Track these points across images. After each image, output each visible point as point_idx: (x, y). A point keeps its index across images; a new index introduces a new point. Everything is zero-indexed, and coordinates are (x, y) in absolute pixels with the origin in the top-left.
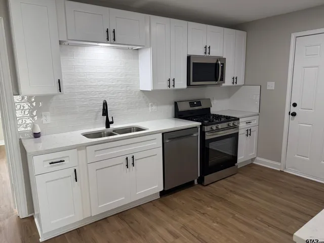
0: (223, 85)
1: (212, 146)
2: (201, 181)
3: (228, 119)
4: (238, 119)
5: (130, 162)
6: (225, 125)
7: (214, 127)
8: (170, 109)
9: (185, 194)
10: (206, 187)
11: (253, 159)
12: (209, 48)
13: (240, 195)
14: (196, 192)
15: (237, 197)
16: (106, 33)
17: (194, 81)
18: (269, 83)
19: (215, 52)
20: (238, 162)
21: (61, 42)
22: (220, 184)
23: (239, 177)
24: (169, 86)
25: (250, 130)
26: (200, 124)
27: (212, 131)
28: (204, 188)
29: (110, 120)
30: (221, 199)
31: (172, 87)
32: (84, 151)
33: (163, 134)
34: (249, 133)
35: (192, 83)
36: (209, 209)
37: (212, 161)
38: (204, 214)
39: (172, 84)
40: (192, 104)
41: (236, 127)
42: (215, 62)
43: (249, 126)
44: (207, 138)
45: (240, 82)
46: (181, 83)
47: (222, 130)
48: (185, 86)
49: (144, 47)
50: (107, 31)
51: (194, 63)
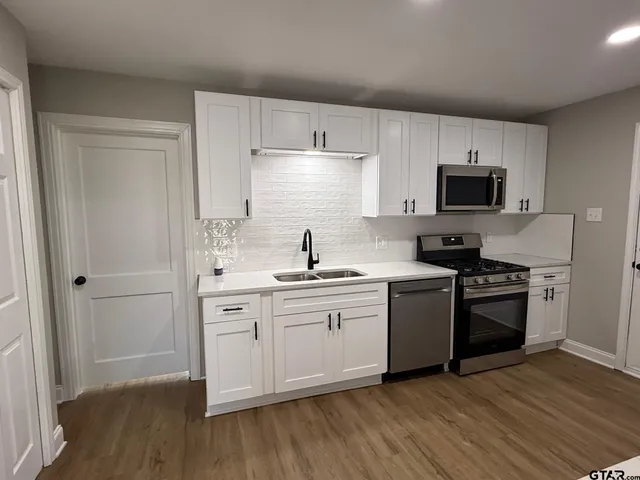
0: (503, 211)
1: (476, 310)
2: (455, 367)
3: (509, 268)
4: (528, 269)
5: (334, 322)
6: (501, 278)
7: (480, 280)
8: (410, 247)
9: (425, 385)
10: (467, 379)
11: (559, 342)
12: (477, 153)
13: (523, 401)
14: (445, 384)
15: (516, 403)
16: (313, 138)
17: (447, 204)
18: (590, 211)
19: (488, 160)
20: (526, 344)
21: (254, 152)
22: (490, 377)
23: (527, 370)
24: (406, 211)
25: (553, 289)
26: (456, 272)
27: (476, 285)
28: (462, 380)
29: (315, 258)
30: (487, 402)
31: (409, 213)
32: (270, 297)
33: (390, 284)
34: (549, 295)
35: (444, 207)
36: (462, 415)
37: (475, 336)
38: (449, 422)
39: (410, 207)
40: (446, 240)
41: (525, 283)
42: (487, 175)
43: (550, 283)
44: (466, 297)
45: (535, 207)
46: (427, 206)
47: (496, 285)
48: (433, 212)
49: (369, 155)
50: (315, 135)
51: (448, 177)
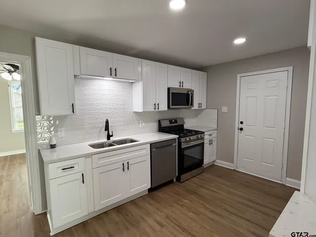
0: (193, 108)
1: (186, 152)
2: (178, 179)
3: (197, 132)
4: (204, 133)
5: (126, 167)
6: (195, 137)
7: (188, 139)
8: (155, 126)
9: (167, 189)
10: (183, 183)
11: (214, 162)
12: (183, 83)
13: (207, 189)
14: (175, 188)
15: (205, 190)
16: (110, 71)
17: (172, 105)
19: (187, 86)
20: (204, 164)
21: (75, 76)
22: (193, 181)
23: (206, 175)
24: (155, 109)
25: (212, 140)
26: (178, 136)
27: (186, 142)
28: (182, 184)
29: (111, 134)
30: (194, 193)
31: (157, 109)
32: (90, 158)
33: (151, 144)
34: (211, 143)
35: (171, 107)
36: (186, 201)
37: (187, 163)
38: (182, 205)
39: (157, 107)
40: (171, 121)
41: (203, 138)
42: (187, 92)
43: (211, 137)
44: (183, 147)
45: (204, 107)
46: (164, 107)
47: (192, 141)
48: (166, 109)
49: (137, 81)
50: (111, 69)
51: (172, 93)
